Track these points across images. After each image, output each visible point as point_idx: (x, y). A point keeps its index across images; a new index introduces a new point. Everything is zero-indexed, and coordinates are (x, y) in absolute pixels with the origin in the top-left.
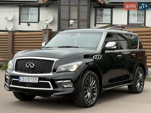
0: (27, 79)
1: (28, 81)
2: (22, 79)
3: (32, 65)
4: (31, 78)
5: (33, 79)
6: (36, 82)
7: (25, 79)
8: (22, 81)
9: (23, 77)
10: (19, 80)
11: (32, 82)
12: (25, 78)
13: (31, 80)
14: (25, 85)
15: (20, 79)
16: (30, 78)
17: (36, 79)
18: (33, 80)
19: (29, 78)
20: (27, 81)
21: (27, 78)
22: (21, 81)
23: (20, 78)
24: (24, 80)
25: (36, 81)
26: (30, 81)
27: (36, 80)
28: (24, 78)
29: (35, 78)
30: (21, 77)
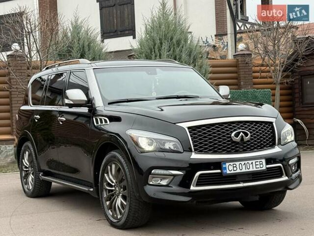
0: (244, 167)
1: (247, 170)
2: (231, 168)
3: (246, 135)
4: (252, 163)
5: (257, 163)
6: (261, 169)
7: (238, 167)
8: (232, 172)
9: (232, 164)
10: (224, 171)
11: (255, 169)
12: (237, 163)
13: (251, 166)
14: (235, 180)
15: (226, 168)
16: (250, 162)
17: (261, 163)
18: (257, 166)
19: (246, 162)
20: (244, 170)
21: (243, 163)
22: (228, 172)
23: (224, 166)
24: (235, 169)
25: (263, 166)
26: (251, 169)
27: (261, 166)
28: (235, 166)
29: (259, 161)
30: (227, 164)
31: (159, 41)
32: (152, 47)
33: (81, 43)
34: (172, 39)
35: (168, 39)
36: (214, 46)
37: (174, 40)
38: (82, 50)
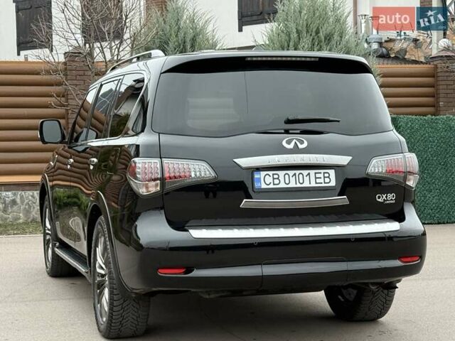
31: (296, 35)
32: (286, 44)
33: (181, 35)
34: (317, 32)
35: (312, 31)
36: (416, 40)
37: (322, 35)
38: (182, 47)
